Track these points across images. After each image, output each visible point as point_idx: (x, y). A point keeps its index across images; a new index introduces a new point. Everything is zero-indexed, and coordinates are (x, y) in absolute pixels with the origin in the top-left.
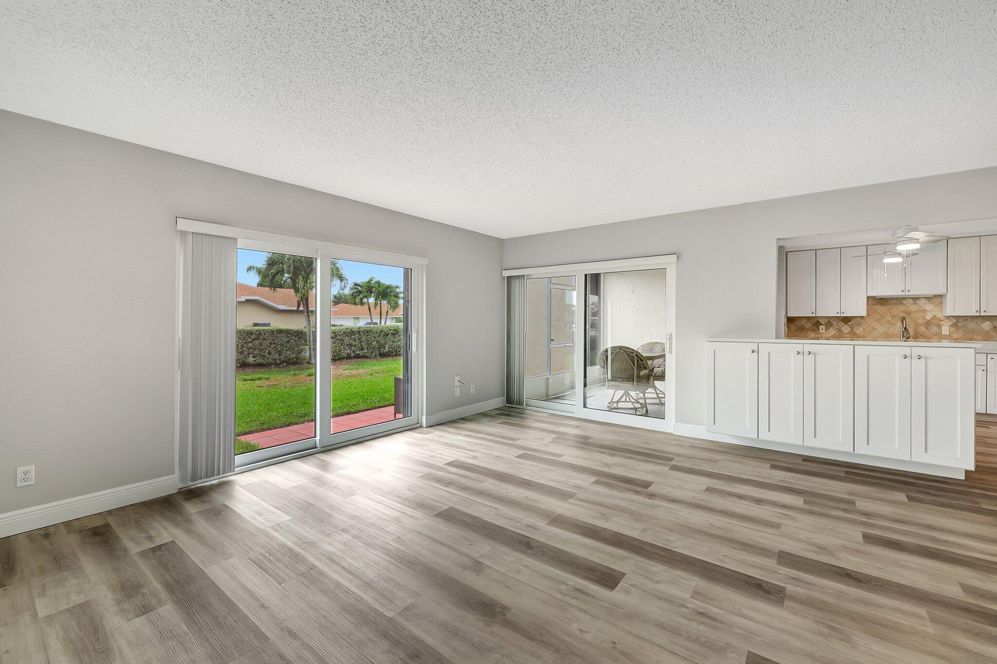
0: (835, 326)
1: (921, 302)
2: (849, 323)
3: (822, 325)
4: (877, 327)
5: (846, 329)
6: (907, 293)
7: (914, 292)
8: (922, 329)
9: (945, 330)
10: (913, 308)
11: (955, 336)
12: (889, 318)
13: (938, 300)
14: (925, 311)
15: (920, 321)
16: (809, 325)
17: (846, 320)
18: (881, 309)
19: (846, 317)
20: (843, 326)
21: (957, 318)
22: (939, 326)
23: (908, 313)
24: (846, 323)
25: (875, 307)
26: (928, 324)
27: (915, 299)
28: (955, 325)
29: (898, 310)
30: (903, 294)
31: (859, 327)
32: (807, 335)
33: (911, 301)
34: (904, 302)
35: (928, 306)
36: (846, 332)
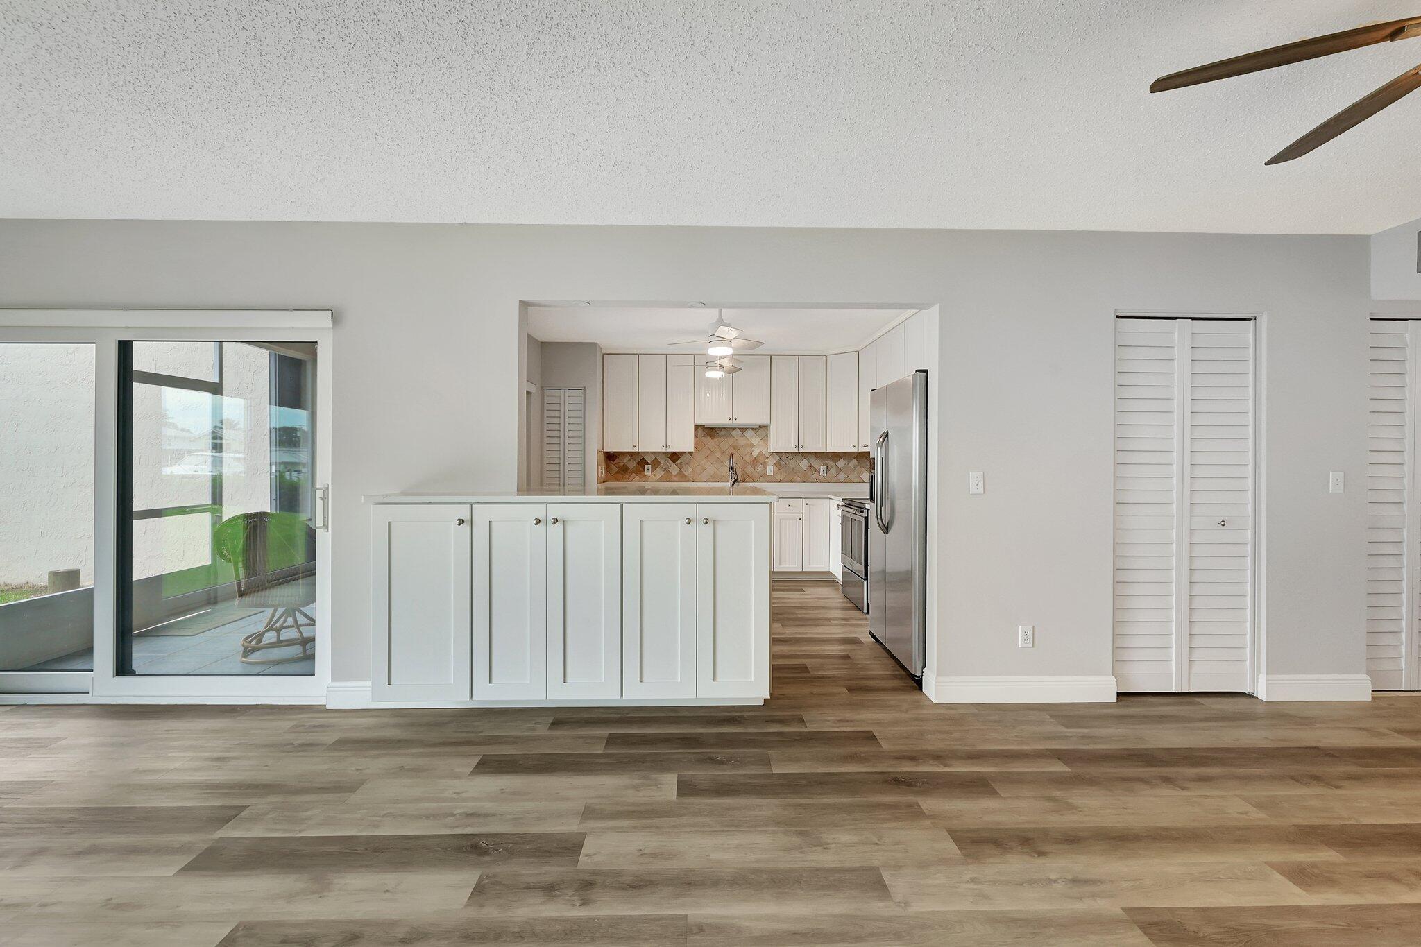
0: (662, 465)
1: (749, 433)
2: (678, 461)
3: (648, 464)
4: (706, 466)
5: (674, 469)
6: (734, 422)
7: (743, 420)
8: (750, 469)
9: (770, 470)
10: (742, 442)
11: (778, 477)
12: (718, 455)
13: (762, 432)
14: (752, 446)
15: (748, 459)
16: (632, 465)
17: (675, 456)
18: (711, 442)
19: (674, 454)
20: (670, 466)
21: (780, 454)
22: (765, 465)
23: (736, 448)
24: (674, 461)
25: (704, 439)
26: (755, 461)
27: (743, 430)
28: (778, 464)
29: (726, 444)
30: (730, 422)
31: (688, 467)
32: (631, 479)
33: (739, 432)
34: (734, 433)
35: (755, 440)
36: (674, 474)
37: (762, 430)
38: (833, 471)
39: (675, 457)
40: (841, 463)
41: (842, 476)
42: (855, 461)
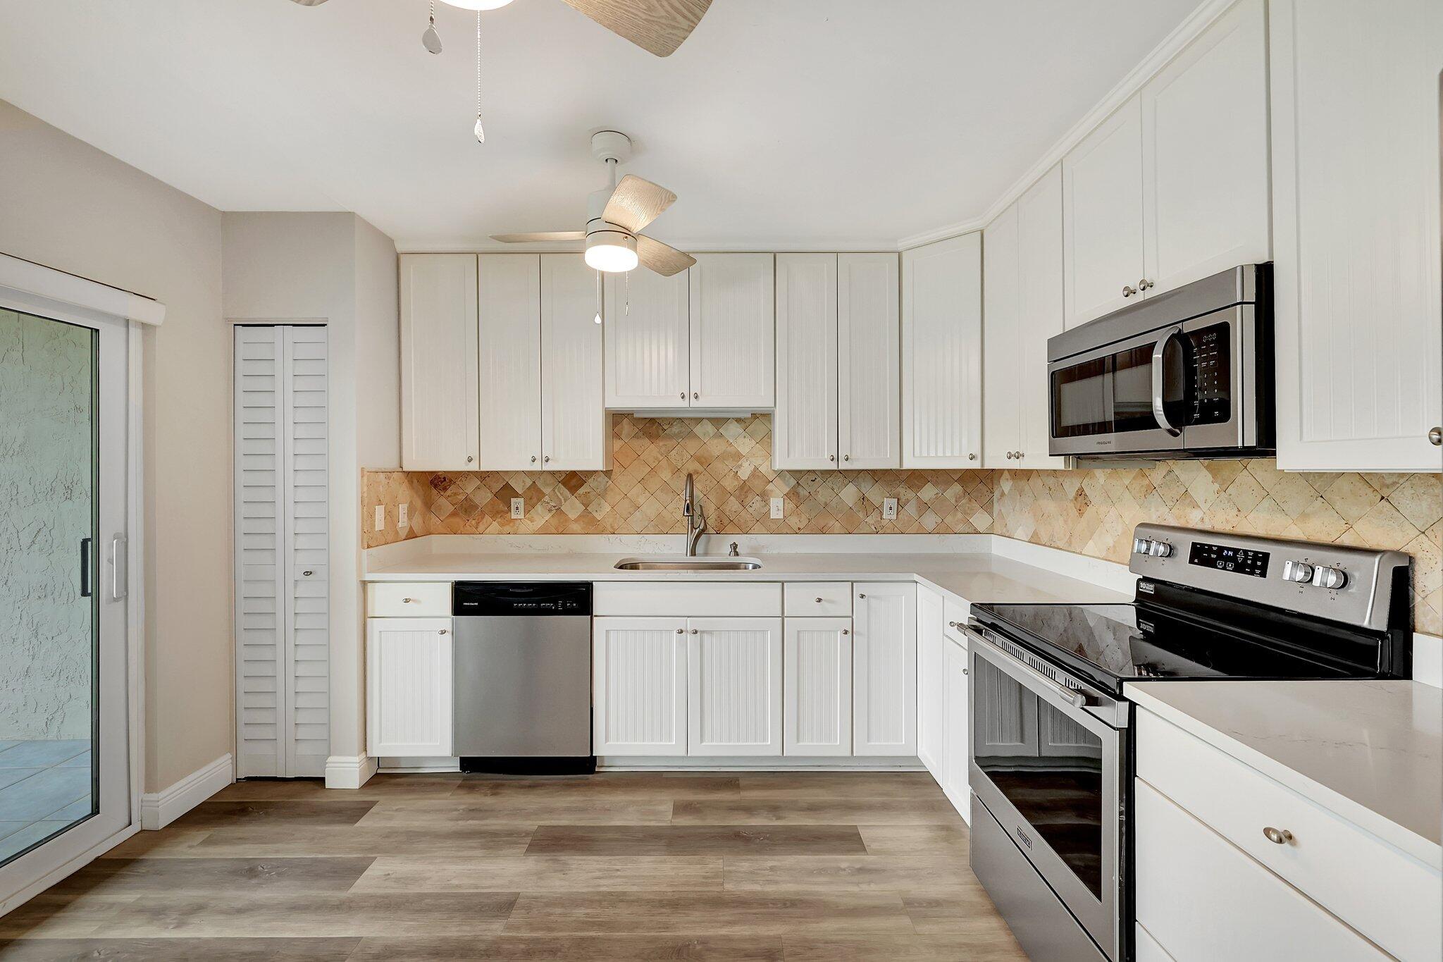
0: (546, 499)
1: (732, 430)
2: (581, 491)
3: (517, 495)
4: (641, 500)
5: (573, 507)
6: (695, 404)
7: (715, 397)
8: (733, 504)
9: (777, 507)
10: (716, 448)
11: (794, 522)
12: (666, 475)
13: (757, 426)
14: (738, 456)
15: (730, 484)
16: (484, 497)
17: (573, 480)
18: (650, 450)
19: (573, 474)
20: (565, 501)
21: (798, 475)
22: (764, 496)
23: (704, 461)
24: (573, 490)
25: (636, 443)
26: (744, 489)
27: (719, 420)
28: (793, 495)
29: (683, 454)
30: (684, 404)
31: (603, 501)
32: (481, 528)
33: (710, 429)
34: (698, 430)
35: (744, 445)
36: (573, 515)
37: (761, 418)
38: (911, 509)
39: (574, 482)
40: (928, 492)
41: (930, 520)
42: (957, 488)
